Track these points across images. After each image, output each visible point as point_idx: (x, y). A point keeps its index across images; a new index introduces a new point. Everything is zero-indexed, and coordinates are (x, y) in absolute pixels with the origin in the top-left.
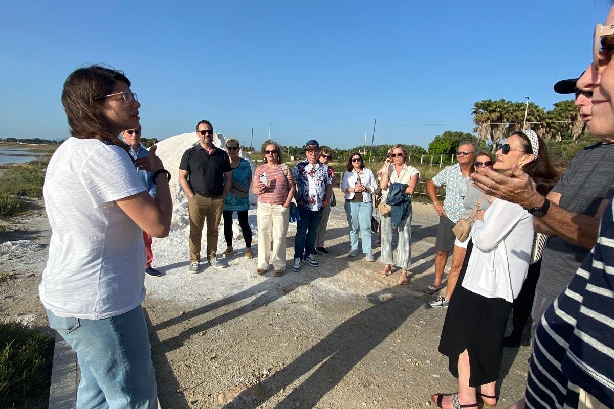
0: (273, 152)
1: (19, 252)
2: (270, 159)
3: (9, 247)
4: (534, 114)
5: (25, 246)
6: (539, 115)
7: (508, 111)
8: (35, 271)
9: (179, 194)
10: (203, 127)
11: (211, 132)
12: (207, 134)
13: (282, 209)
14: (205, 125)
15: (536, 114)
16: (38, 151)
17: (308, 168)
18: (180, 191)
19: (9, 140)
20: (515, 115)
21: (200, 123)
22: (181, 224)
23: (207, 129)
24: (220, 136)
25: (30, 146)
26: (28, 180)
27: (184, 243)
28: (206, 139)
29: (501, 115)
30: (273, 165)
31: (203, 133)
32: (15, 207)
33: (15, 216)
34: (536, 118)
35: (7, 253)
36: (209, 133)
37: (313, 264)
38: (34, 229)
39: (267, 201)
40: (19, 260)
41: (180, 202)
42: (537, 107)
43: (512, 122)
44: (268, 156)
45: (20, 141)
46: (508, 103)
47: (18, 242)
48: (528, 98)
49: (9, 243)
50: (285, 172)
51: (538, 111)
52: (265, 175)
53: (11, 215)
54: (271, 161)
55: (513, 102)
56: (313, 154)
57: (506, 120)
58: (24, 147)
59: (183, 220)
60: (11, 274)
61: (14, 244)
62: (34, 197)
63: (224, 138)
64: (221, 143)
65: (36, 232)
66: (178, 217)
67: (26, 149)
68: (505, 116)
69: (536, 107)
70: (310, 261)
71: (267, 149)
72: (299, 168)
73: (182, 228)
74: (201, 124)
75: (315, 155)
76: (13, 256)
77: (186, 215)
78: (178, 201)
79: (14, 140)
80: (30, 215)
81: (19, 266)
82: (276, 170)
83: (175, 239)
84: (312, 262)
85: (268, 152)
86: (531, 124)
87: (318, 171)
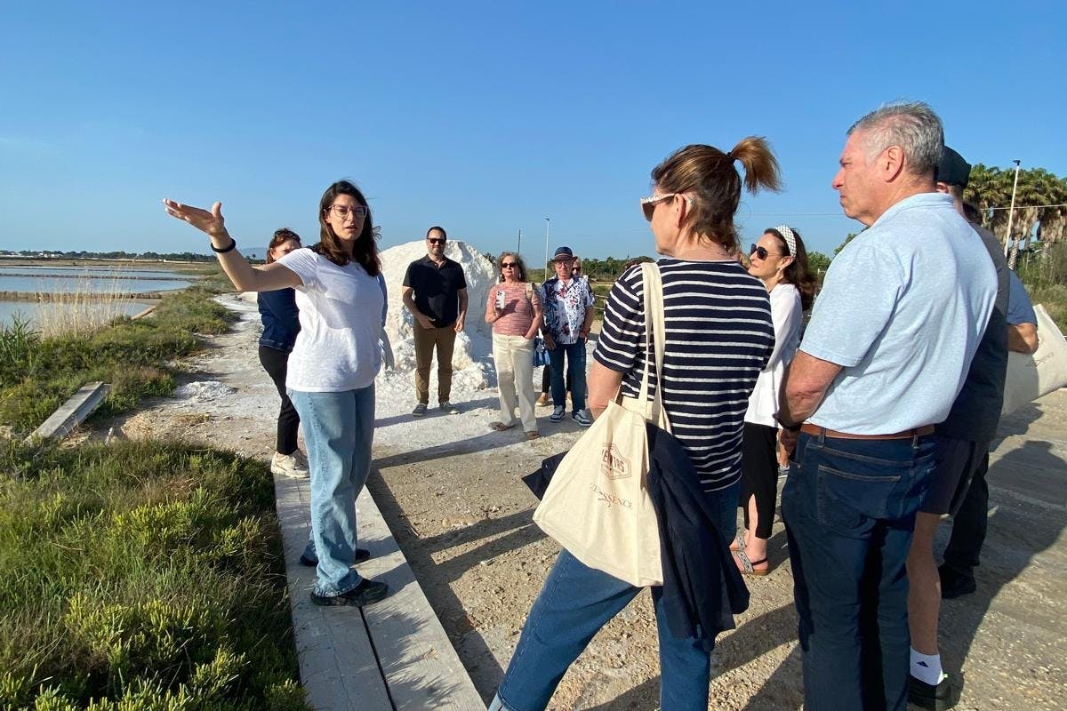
0: (512, 265)
1: (208, 395)
2: (508, 274)
3: (197, 388)
4: (1045, 191)
5: (215, 388)
6: (1056, 193)
7: (991, 187)
8: (232, 414)
9: (402, 328)
10: (434, 235)
11: (442, 241)
12: (437, 243)
13: (522, 341)
14: (437, 231)
15: (1049, 189)
16: (190, 273)
17: (560, 286)
18: (404, 323)
19: (148, 255)
20: (1005, 194)
21: (431, 229)
22: (405, 367)
23: (438, 237)
24: (461, 245)
25: (179, 266)
26: (197, 312)
27: (408, 391)
28: (435, 249)
29: (977, 194)
30: (512, 284)
31: (433, 241)
32: (191, 344)
33: (191, 356)
34: (1049, 197)
35: (196, 395)
36: (441, 242)
37: (584, 423)
38: (218, 371)
39: (503, 331)
40: (210, 403)
41: (404, 338)
42: (1053, 176)
43: (1000, 205)
44: (505, 271)
45: (163, 257)
46: (991, 170)
47: (206, 383)
48: (1018, 162)
49: (197, 384)
50: (529, 295)
51: (1054, 184)
52: (503, 293)
53: (186, 355)
54: (509, 277)
55: (1002, 170)
56: (563, 267)
57: (986, 203)
58: (169, 266)
59: (408, 361)
60: (207, 415)
61: (202, 385)
62: (208, 333)
63: (467, 247)
64: (463, 255)
65: (221, 375)
66: (401, 357)
67: (172, 270)
68: (985, 195)
69: (1048, 178)
70: (580, 418)
71: (504, 262)
72: (546, 287)
73: (406, 372)
74: (433, 230)
75: (565, 269)
76: (202, 400)
77: (412, 356)
78: (402, 338)
79: (154, 256)
80: (209, 355)
81: (213, 409)
82: (516, 290)
83: (397, 385)
84: (582, 420)
85: (505, 266)
86: (1039, 209)
87: (572, 289)
